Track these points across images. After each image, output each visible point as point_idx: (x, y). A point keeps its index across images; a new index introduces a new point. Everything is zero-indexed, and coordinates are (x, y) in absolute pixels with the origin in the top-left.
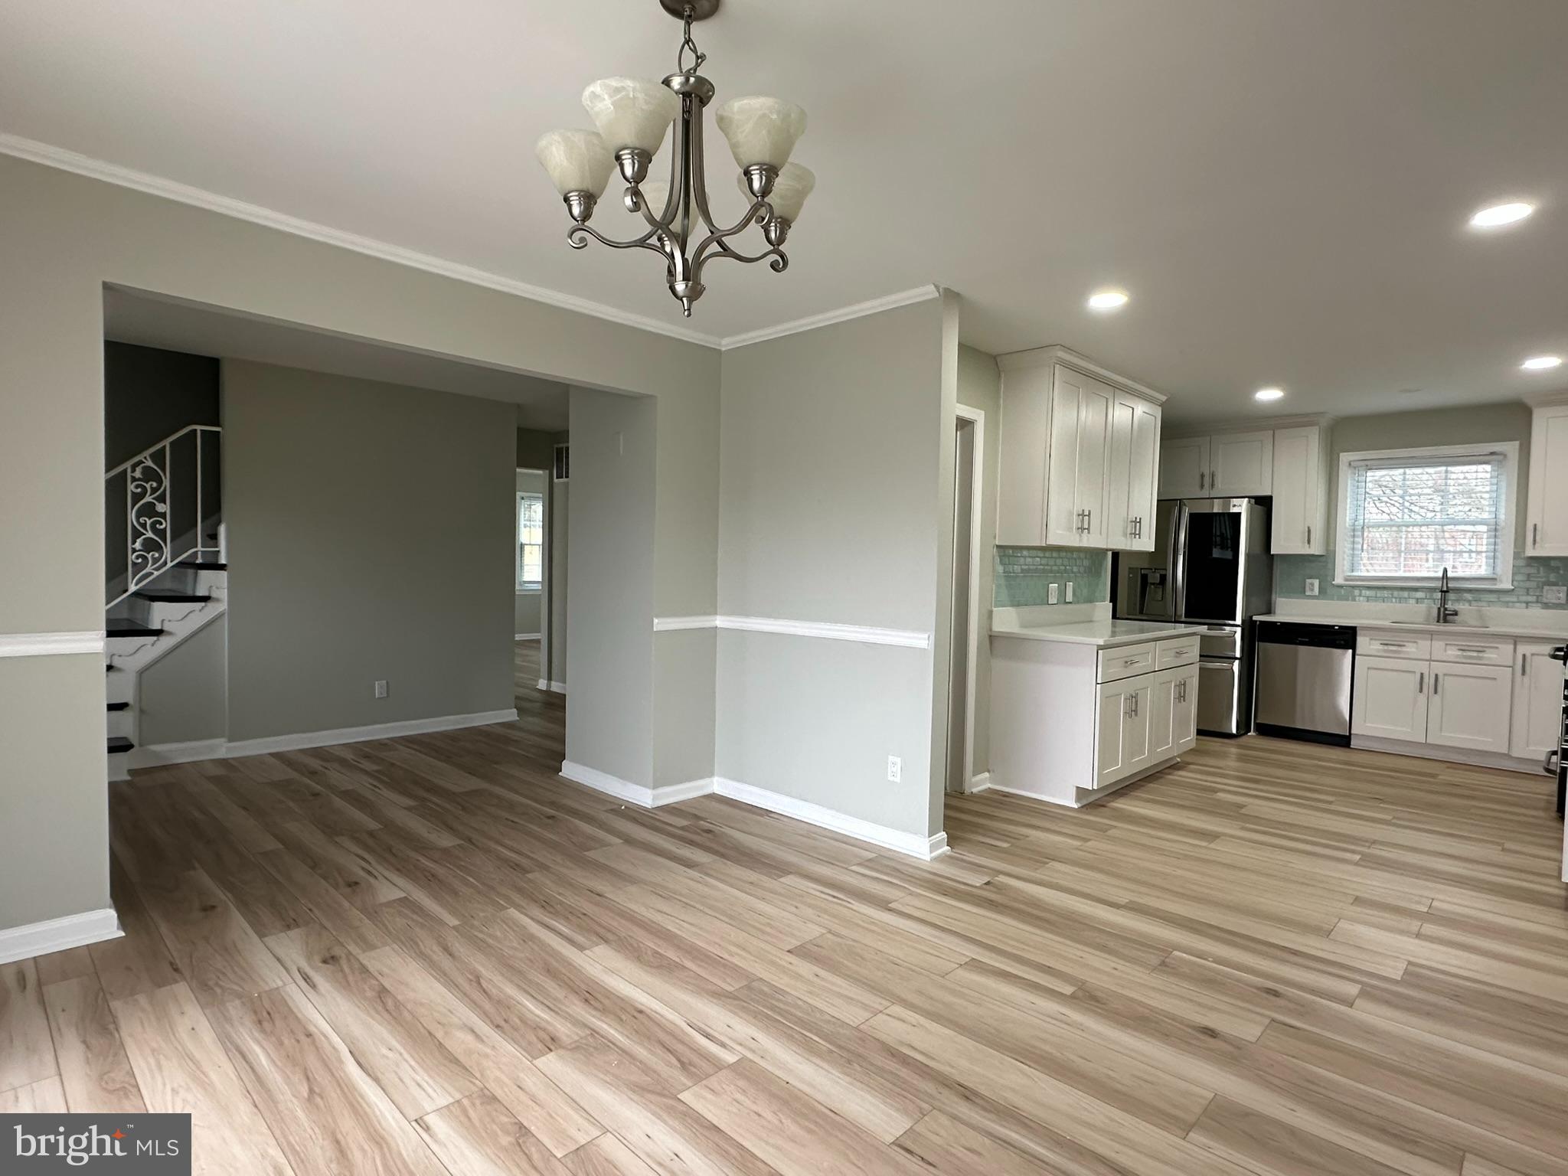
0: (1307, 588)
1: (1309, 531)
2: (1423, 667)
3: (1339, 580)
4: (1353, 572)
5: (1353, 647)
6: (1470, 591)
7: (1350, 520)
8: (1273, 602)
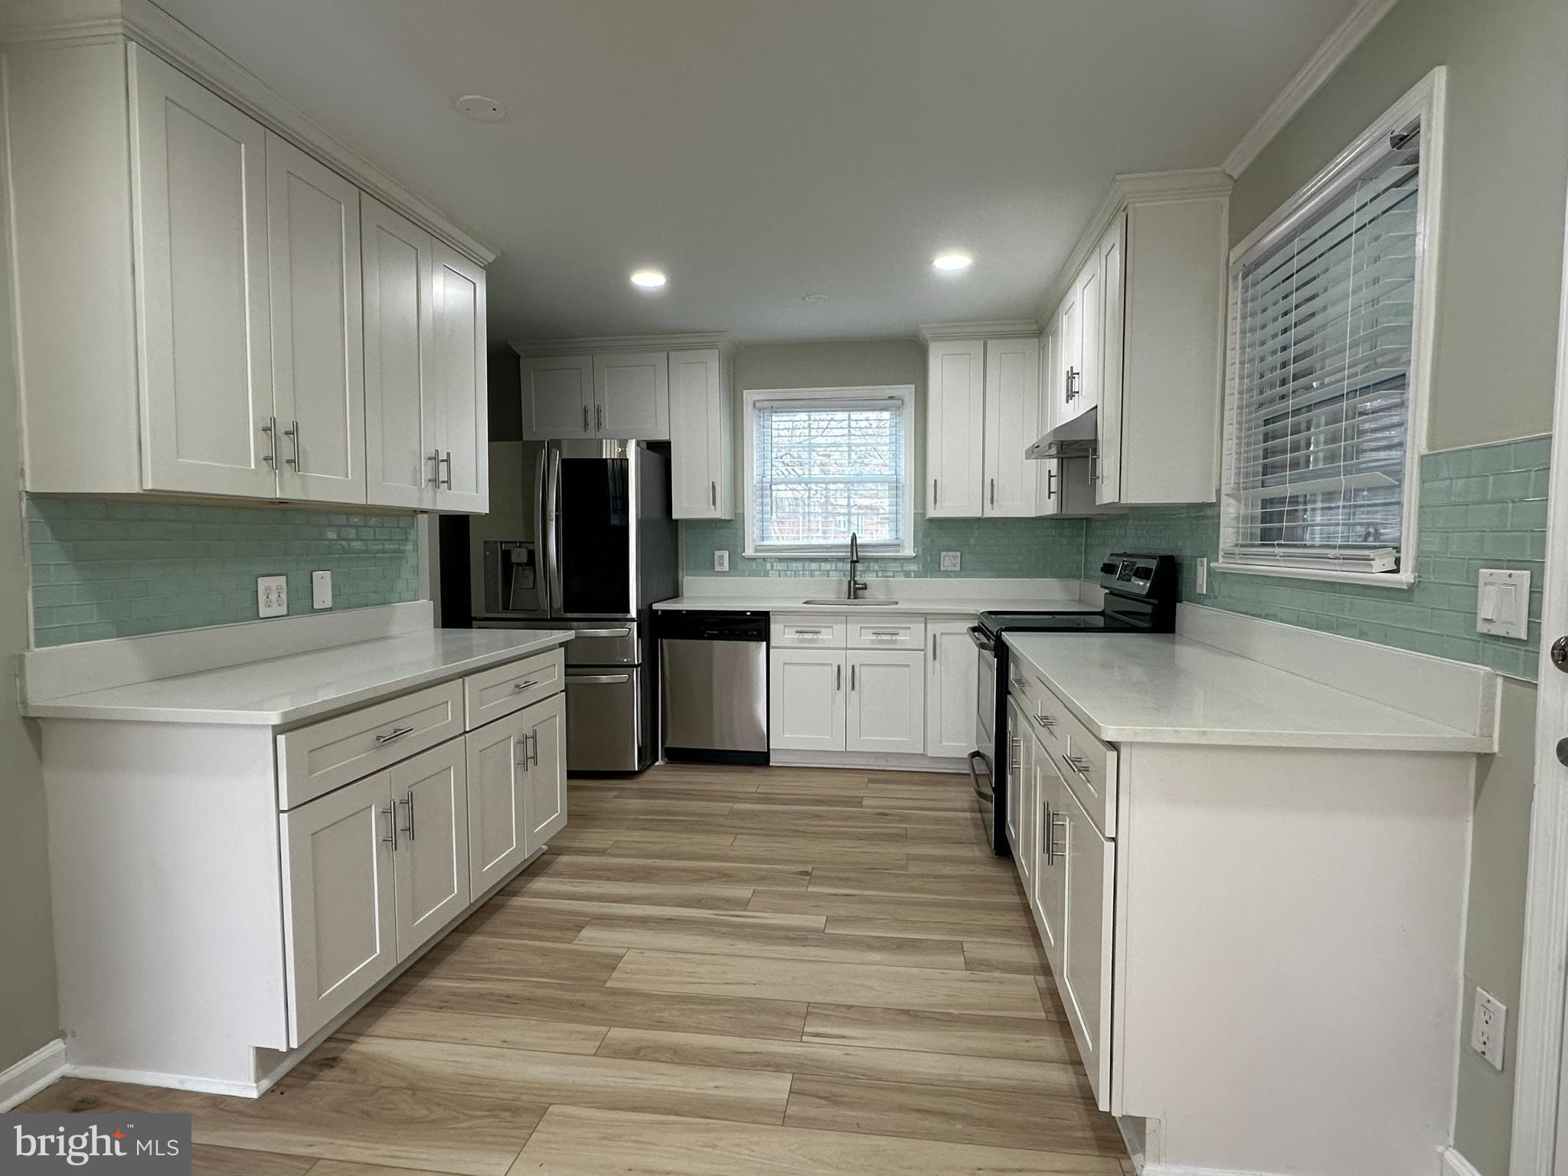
0: (716, 564)
1: (714, 488)
2: (838, 658)
3: (749, 552)
4: (763, 540)
5: (767, 639)
6: (876, 560)
7: (757, 475)
8: (680, 582)
